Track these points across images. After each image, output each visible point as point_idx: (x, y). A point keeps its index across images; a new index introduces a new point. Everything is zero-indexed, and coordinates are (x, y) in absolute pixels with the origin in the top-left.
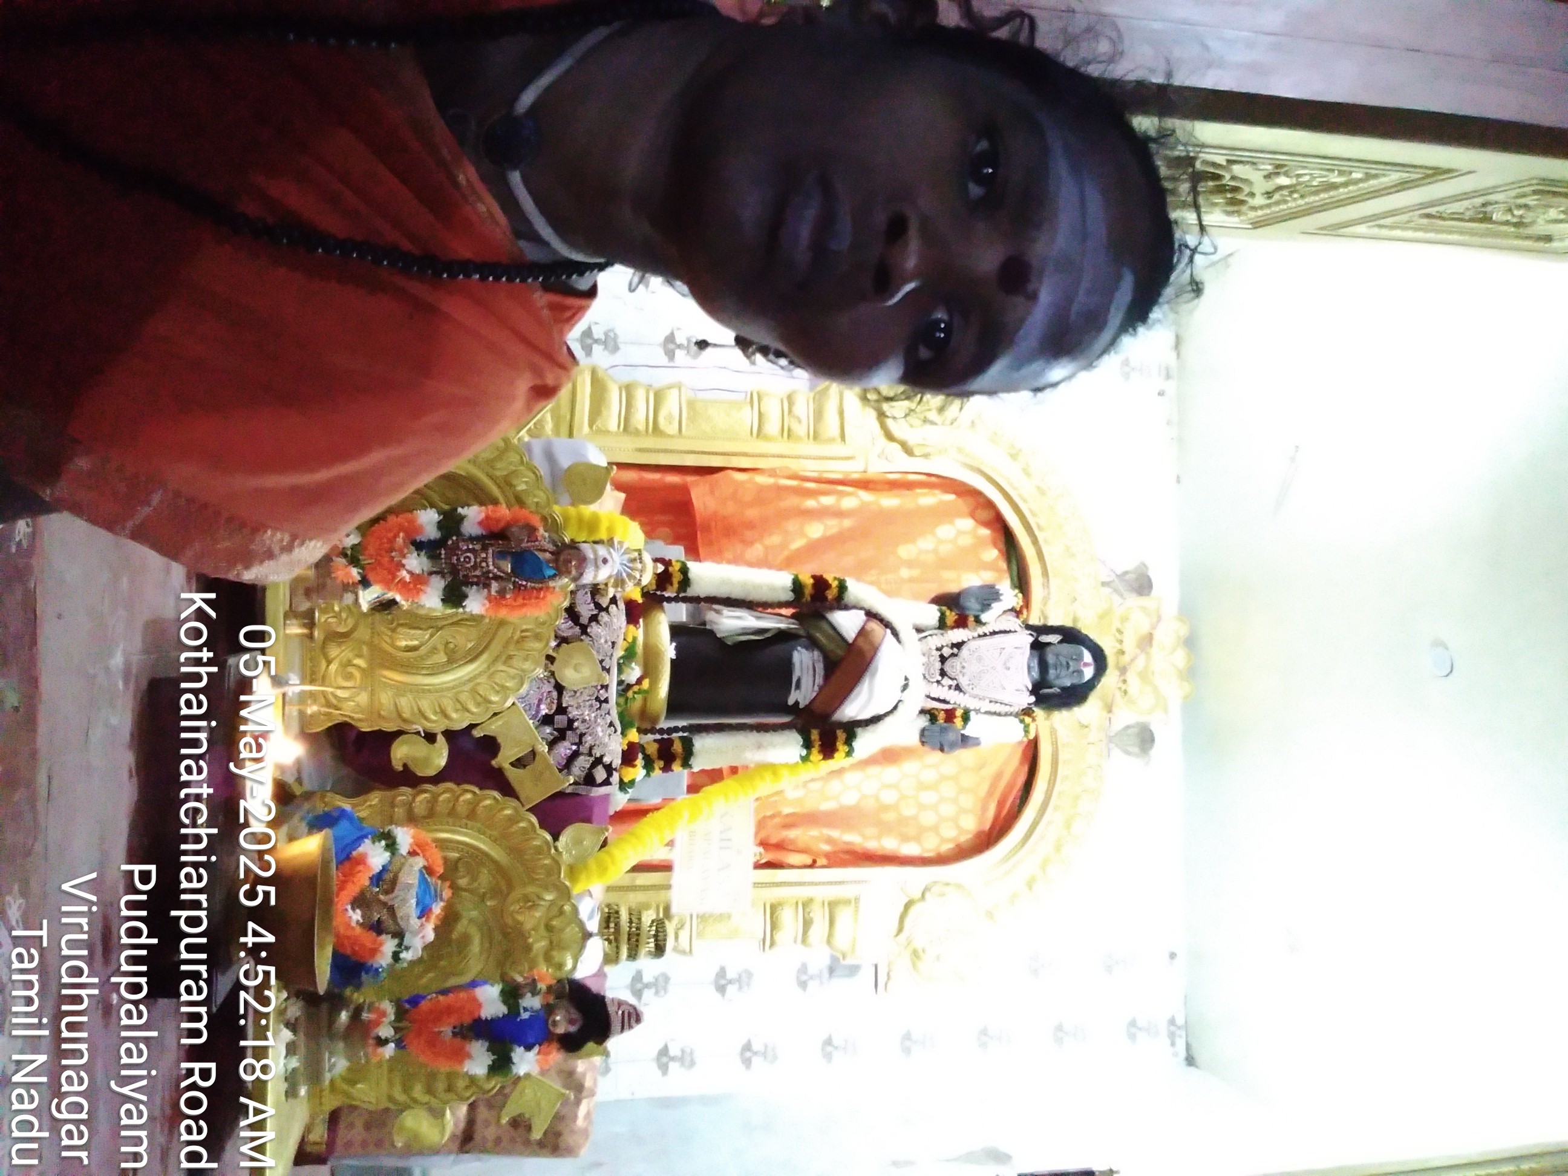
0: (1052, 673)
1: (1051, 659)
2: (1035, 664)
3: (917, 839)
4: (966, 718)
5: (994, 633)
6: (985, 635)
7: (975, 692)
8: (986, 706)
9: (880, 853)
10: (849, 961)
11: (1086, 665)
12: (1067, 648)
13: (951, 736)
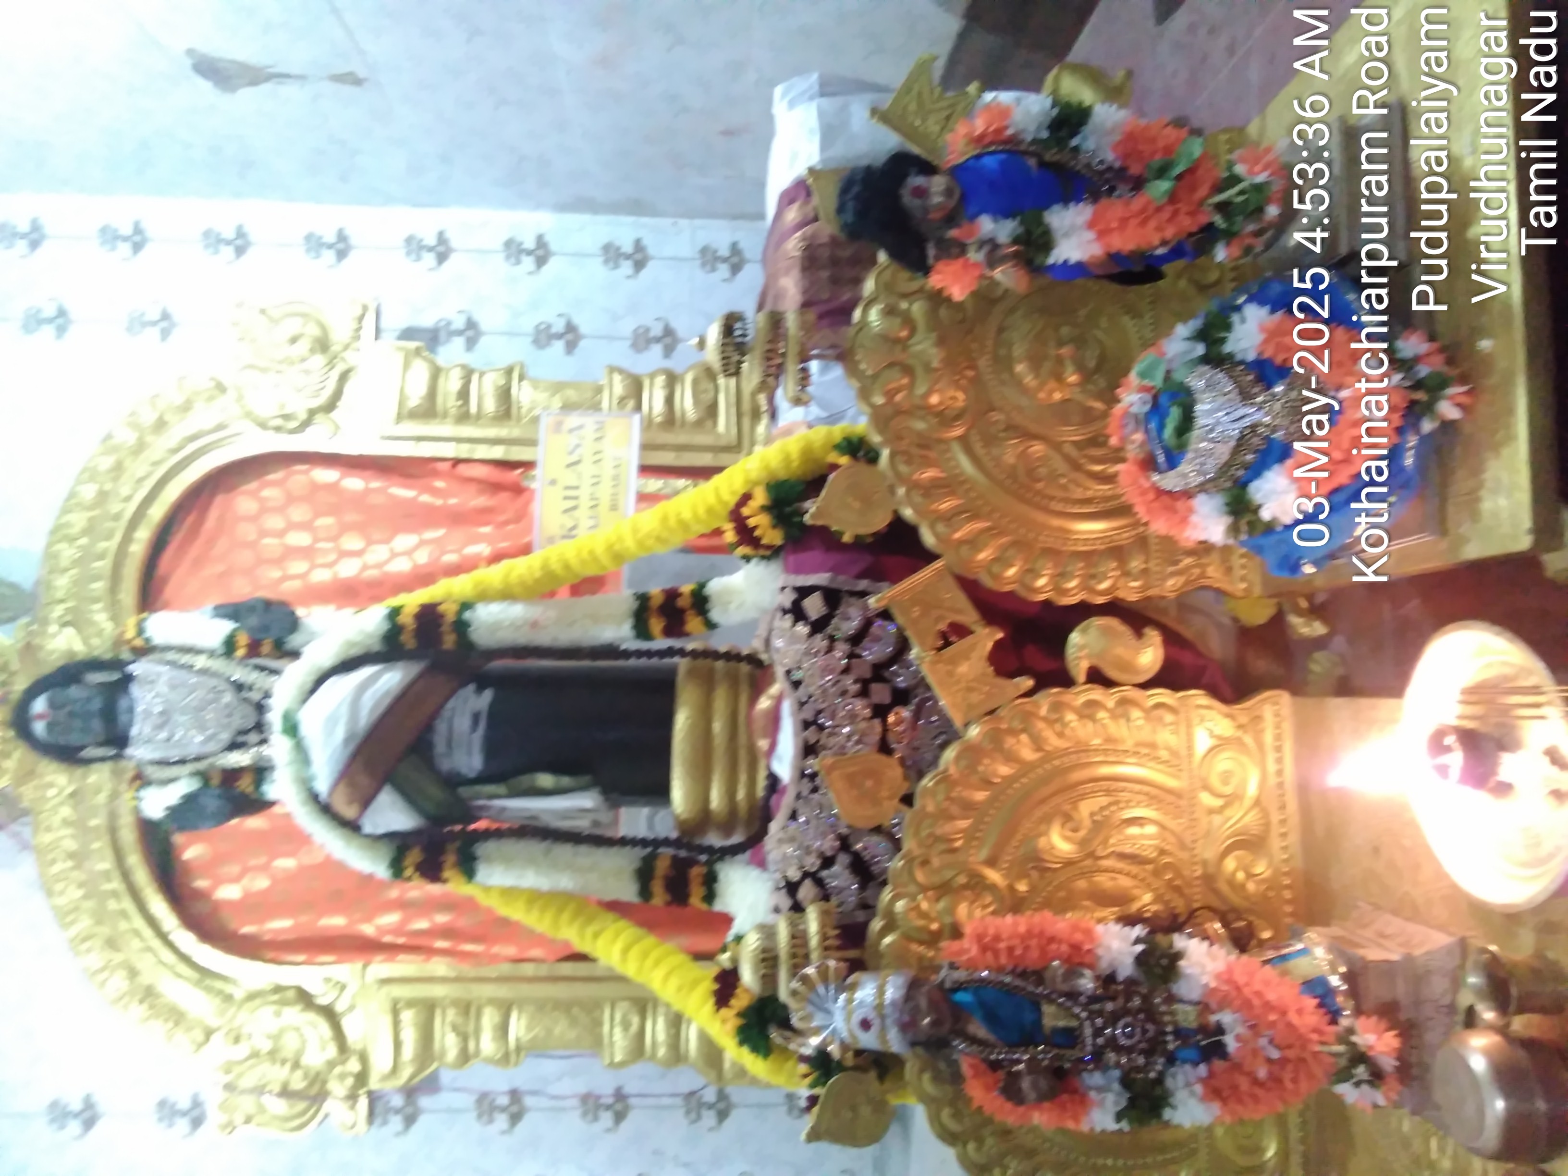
0: (97, 704)
1: (97, 725)
2: (123, 718)
3: (316, 487)
4: (230, 645)
5: (182, 762)
6: (198, 759)
7: (213, 682)
8: (201, 662)
9: (368, 473)
10: (413, 345)
11: (40, 717)
12: (74, 739)
13: (253, 621)
